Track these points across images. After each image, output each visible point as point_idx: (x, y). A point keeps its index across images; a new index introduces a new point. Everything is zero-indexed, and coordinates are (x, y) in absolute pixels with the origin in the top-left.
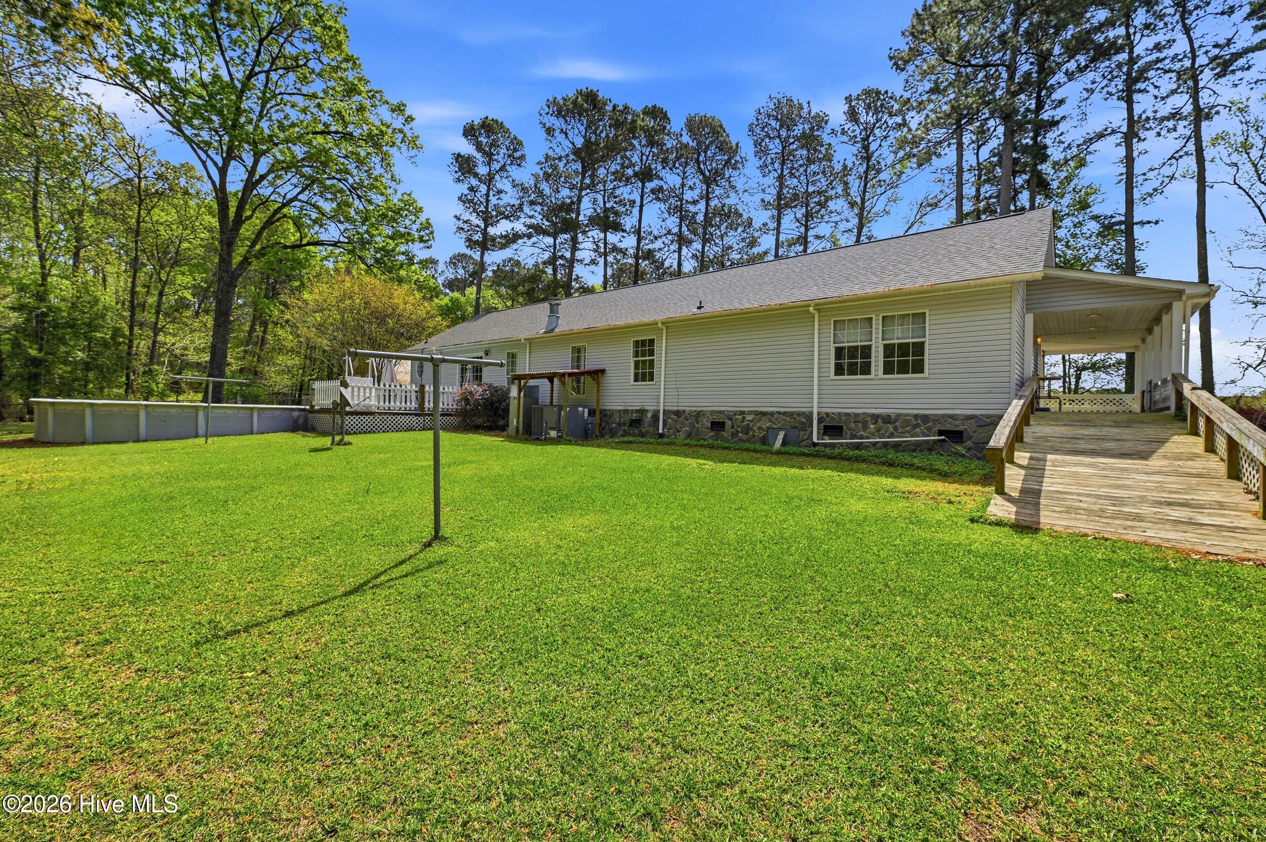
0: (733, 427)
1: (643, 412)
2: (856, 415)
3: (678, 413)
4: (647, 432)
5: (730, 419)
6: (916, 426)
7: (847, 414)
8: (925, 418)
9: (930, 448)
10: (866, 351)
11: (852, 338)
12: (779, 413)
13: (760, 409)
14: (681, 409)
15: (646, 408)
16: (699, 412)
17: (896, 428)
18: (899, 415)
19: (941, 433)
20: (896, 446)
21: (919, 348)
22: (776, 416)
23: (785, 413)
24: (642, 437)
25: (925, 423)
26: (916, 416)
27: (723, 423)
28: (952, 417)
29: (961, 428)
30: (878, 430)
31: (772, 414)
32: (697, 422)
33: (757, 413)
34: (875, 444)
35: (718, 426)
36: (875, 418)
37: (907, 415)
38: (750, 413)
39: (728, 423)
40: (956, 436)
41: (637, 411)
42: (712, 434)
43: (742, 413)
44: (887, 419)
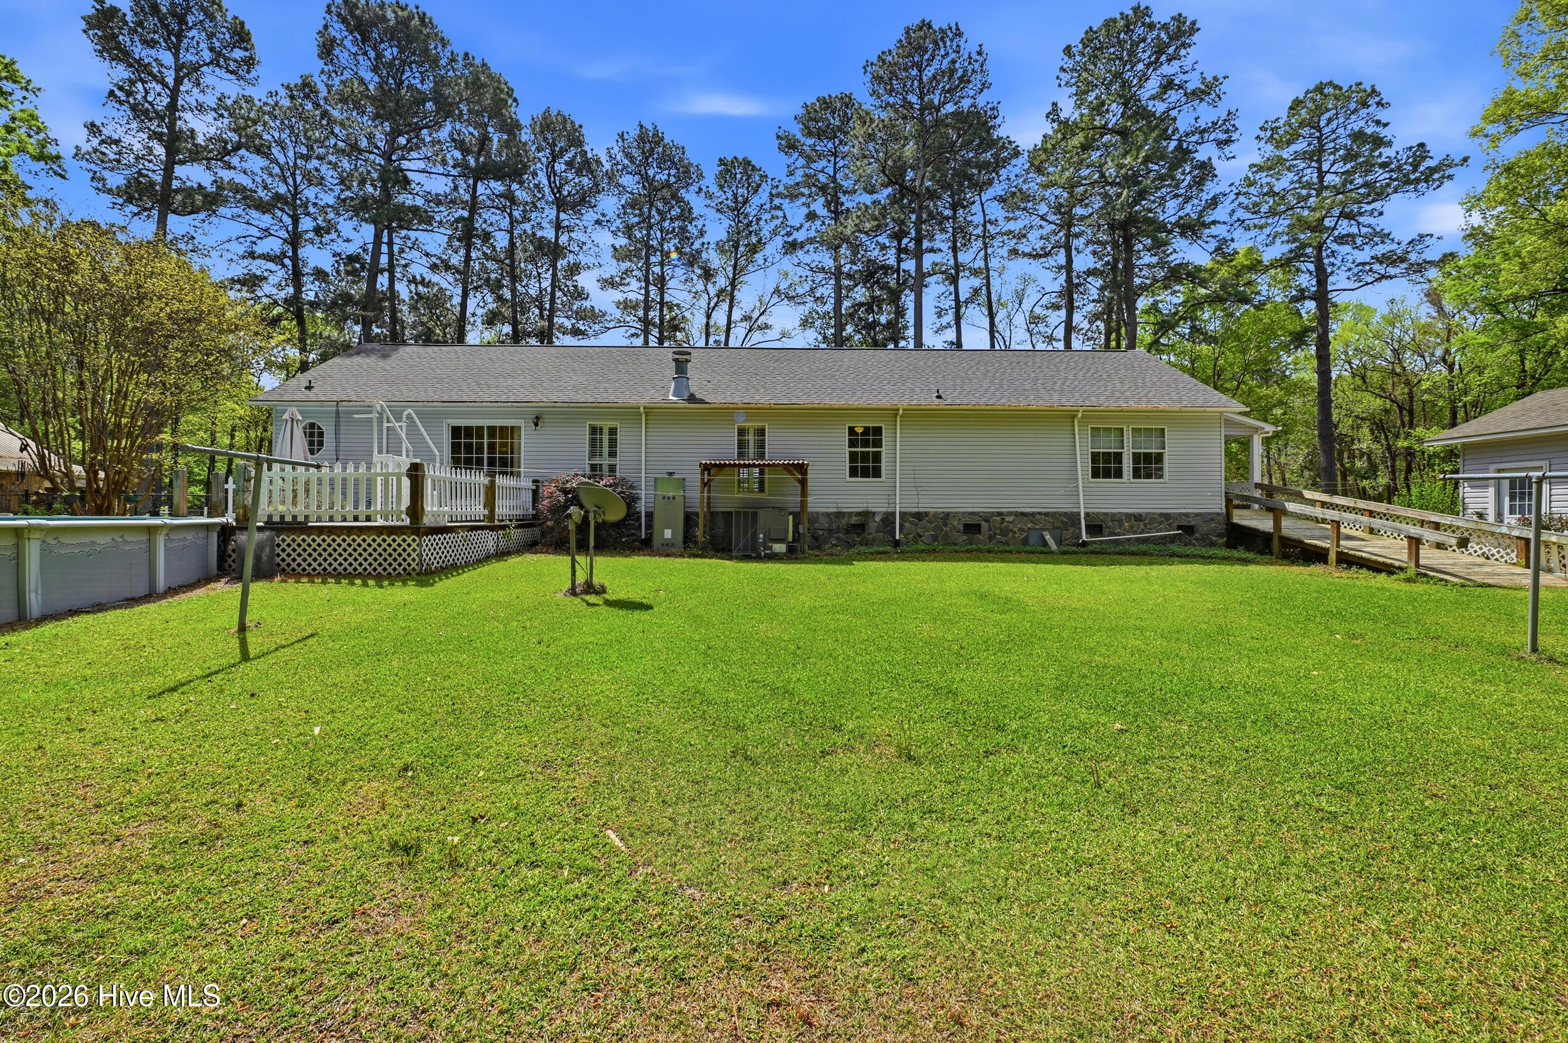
0: (990, 529)
1: (867, 515)
2: (1114, 514)
3: (919, 516)
4: (874, 540)
5: (987, 521)
6: (1161, 523)
7: (1106, 514)
8: (1167, 516)
9: (1173, 539)
10: (1118, 457)
11: (1108, 446)
12: (1040, 513)
13: (1020, 510)
14: (921, 510)
15: (874, 510)
16: (948, 514)
17: (1145, 525)
18: (1147, 514)
19: (1179, 528)
20: (1145, 541)
21: (1159, 458)
22: (1038, 517)
23: (1046, 514)
24: (866, 545)
25: (1167, 520)
26: (1161, 514)
27: (979, 526)
28: (1186, 515)
29: (1193, 523)
30: (1131, 527)
31: (1033, 514)
32: (945, 525)
33: (1016, 514)
34: (1129, 540)
35: (972, 529)
36: (1129, 516)
37: (1154, 514)
38: (1010, 514)
39: (984, 525)
40: (1189, 530)
41: (858, 514)
42: (965, 537)
43: (1000, 514)
44: (1138, 518)
